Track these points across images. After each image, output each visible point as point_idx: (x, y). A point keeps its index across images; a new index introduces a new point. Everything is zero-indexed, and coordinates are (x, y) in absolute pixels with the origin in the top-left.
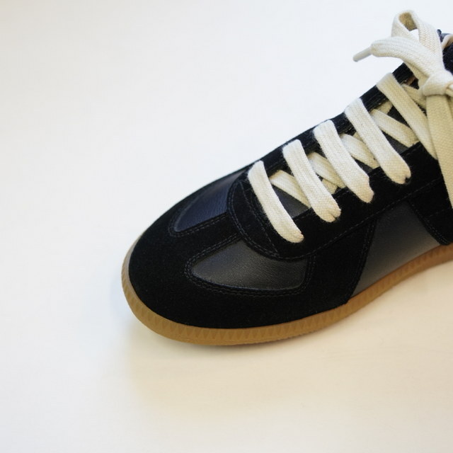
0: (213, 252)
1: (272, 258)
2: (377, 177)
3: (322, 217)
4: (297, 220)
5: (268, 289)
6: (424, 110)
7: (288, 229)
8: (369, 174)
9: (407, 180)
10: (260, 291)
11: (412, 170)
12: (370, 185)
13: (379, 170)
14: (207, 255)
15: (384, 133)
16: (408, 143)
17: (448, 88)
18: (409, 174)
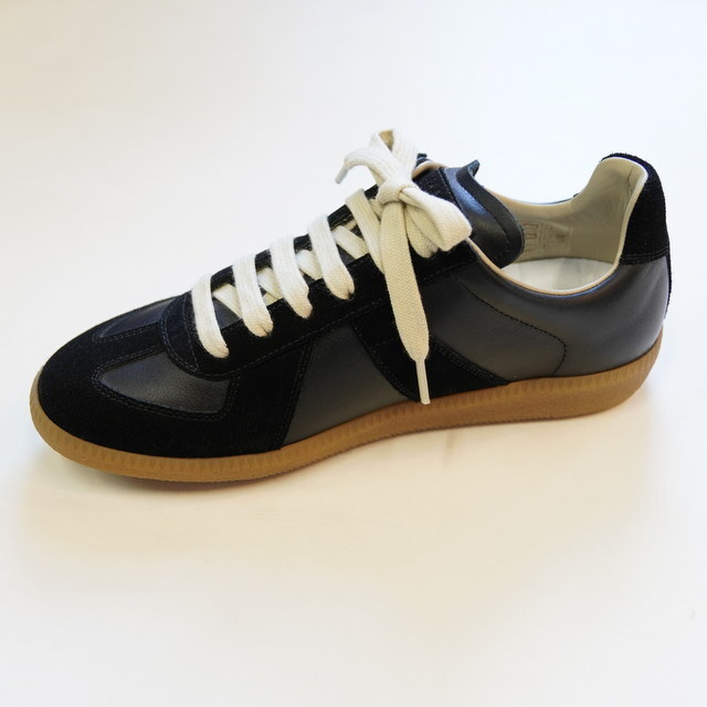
0: (130, 361)
1: (192, 373)
2: (317, 289)
3: (250, 328)
4: (225, 333)
5: (181, 409)
6: (379, 219)
7: (212, 339)
8: (309, 286)
9: (350, 295)
10: (186, 412)
11: (356, 284)
12: (309, 297)
13: (321, 281)
14: (122, 363)
15: (338, 246)
16: (357, 254)
17: (401, 191)
18: (352, 288)
